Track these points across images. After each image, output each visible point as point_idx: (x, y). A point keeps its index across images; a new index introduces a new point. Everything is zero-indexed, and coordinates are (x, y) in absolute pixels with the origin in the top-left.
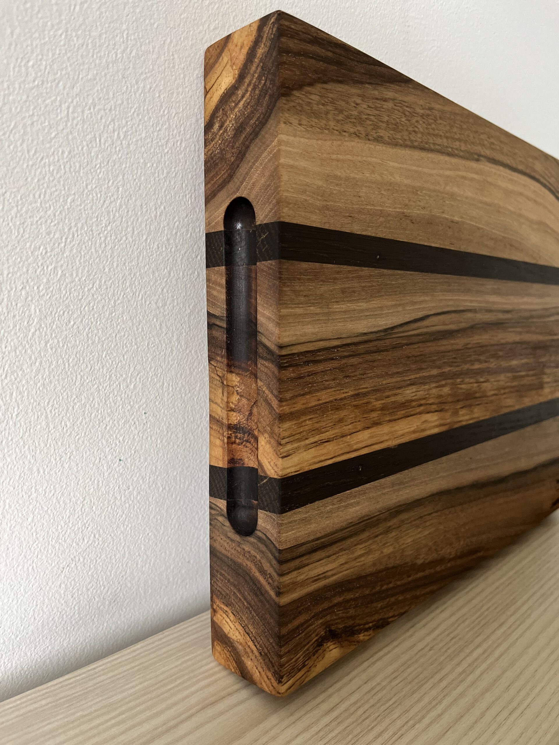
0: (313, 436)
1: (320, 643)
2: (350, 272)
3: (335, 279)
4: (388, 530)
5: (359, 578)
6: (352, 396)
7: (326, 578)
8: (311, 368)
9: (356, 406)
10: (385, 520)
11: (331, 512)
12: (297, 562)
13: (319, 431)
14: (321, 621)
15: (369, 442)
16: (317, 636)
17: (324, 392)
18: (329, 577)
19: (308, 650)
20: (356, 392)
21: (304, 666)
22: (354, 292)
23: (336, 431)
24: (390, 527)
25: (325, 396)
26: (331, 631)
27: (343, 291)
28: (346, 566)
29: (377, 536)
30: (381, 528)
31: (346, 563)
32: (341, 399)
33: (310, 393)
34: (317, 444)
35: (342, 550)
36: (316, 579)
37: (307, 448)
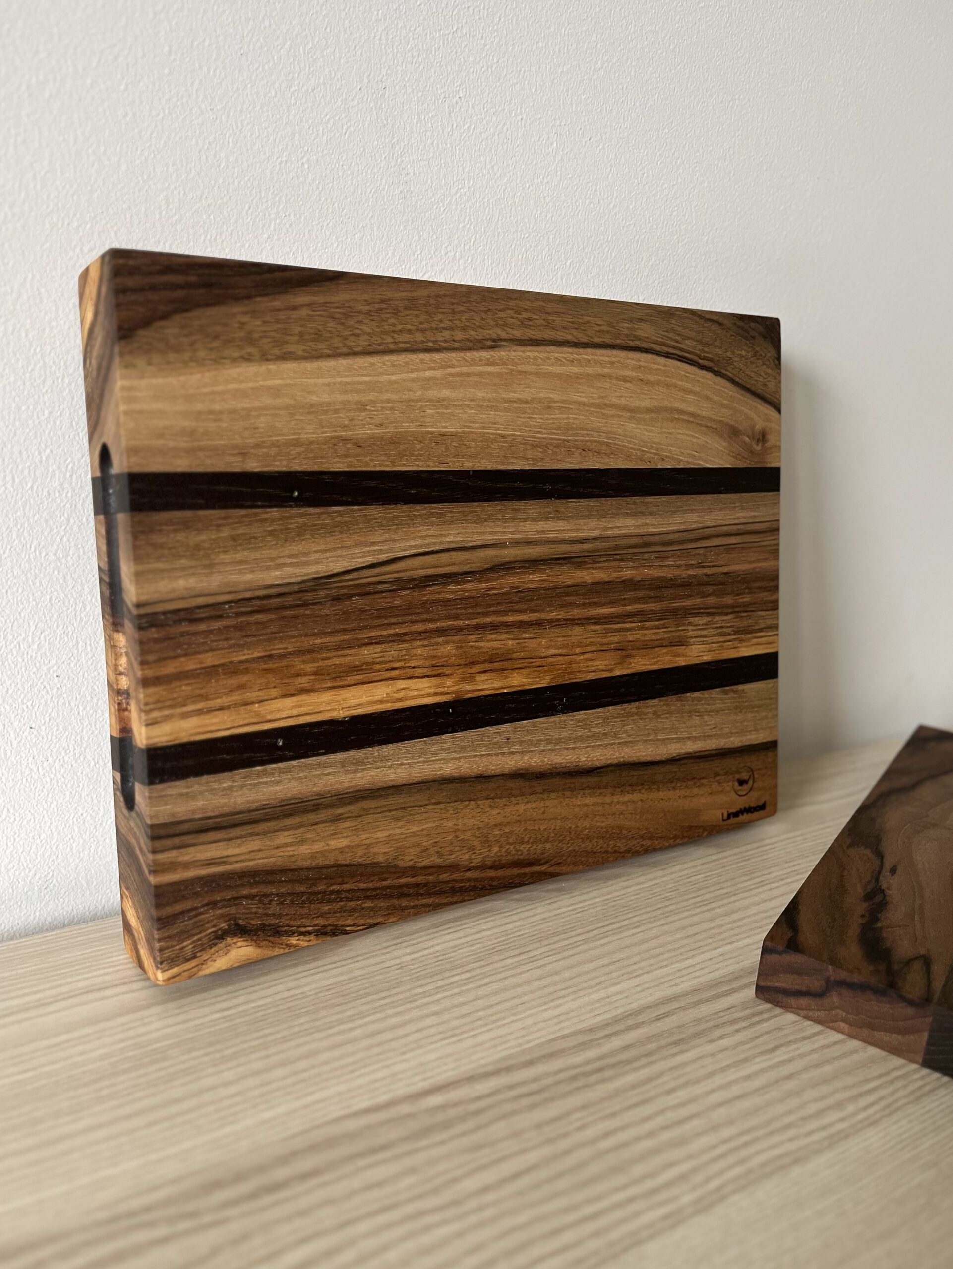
0: (194, 702)
1: (220, 936)
2: (243, 516)
3: (219, 526)
4: (337, 819)
5: (284, 871)
6: (259, 658)
7: (225, 863)
8: (185, 627)
9: (267, 670)
10: (331, 806)
11: (230, 788)
12: (176, 841)
13: (205, 698)
14: (220, 911)
15: (295, 712)
16: (214, 926)
17: (210, 654)
18: (231, 863)
19: (199, 940)
20: (268, 653)
21: (195, 957)
22: (255, 538)
23: (236, 697)
24: (341, 815)
25: (209, 659)
26: (237, 925)
27: (234, 539)
28: (260, 855)
29: (317, 824)
30: (324, 815)
31: (260, 850)
32: (241, 662)
33: (186, 655)
34: (199, 712)
35: (251, 835)
36: (210, 863)
37: (185, 716)
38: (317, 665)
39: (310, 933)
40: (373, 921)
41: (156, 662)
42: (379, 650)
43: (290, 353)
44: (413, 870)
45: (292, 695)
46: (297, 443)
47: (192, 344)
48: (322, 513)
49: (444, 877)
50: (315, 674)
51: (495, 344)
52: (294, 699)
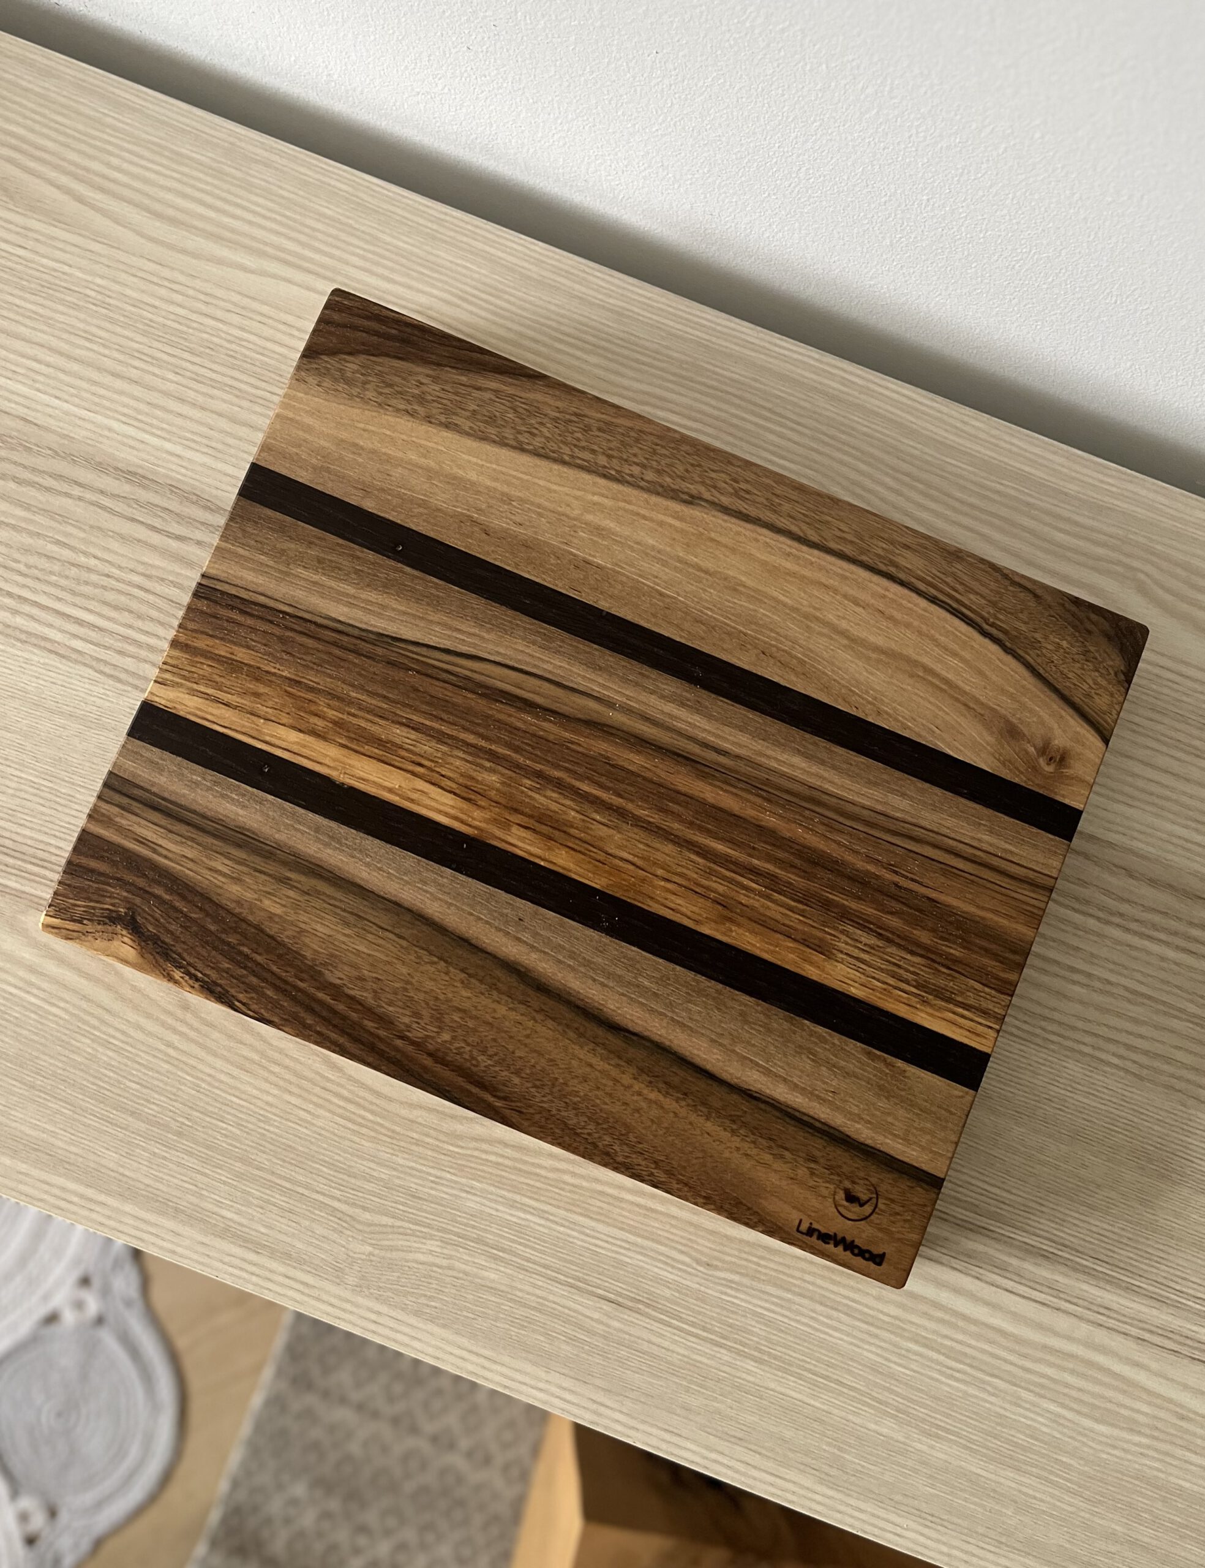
0: (207, 685)
1: (113, 919)
2: (341, 545)
3: (311, 543)
4: (284, 881)
5: (206, 897)
6: (286, 678)
7: (155, 851)
8: (235, 615)
9: (289, 694)
10: (284, 863)
11: (196, 783)
12: (125, 801)
13: (219, 687)
14: (125, 894)
15: (295, 748)
16: (113, 905)
17: (244, 650)
18: (160, 855)
19: (94, 908)
20: (298, 679)
21: (80, 922)
22: (340, 569)
23: (245, 702)
24: (289, 879)
25: (242, 654)
26: (133, 918)
27: (320, 561)
28: (190, 865)
29: (260, 872)
30: (271, 868)
31: (192, 860)
32: (267, 672)
33: (222, 639)
34: (207, 697)
35: (193, 840)
36: (142, 841)
37: (193, 692)
38: (341, 716)
39: (197, 979)
40: (266, 1015)
41: (193, 631)
42: (413, 737)
43: (456, 425)
44: (336, 991)
45: (300, 731)
46: (423, 504)
47: (365, 383)
48: (417, 577)
49: (369, 1024)
50: (335, 723)
51: (692, 500)
52: (301, 735)
